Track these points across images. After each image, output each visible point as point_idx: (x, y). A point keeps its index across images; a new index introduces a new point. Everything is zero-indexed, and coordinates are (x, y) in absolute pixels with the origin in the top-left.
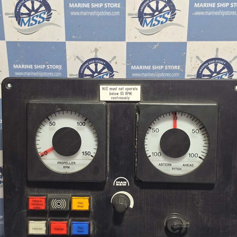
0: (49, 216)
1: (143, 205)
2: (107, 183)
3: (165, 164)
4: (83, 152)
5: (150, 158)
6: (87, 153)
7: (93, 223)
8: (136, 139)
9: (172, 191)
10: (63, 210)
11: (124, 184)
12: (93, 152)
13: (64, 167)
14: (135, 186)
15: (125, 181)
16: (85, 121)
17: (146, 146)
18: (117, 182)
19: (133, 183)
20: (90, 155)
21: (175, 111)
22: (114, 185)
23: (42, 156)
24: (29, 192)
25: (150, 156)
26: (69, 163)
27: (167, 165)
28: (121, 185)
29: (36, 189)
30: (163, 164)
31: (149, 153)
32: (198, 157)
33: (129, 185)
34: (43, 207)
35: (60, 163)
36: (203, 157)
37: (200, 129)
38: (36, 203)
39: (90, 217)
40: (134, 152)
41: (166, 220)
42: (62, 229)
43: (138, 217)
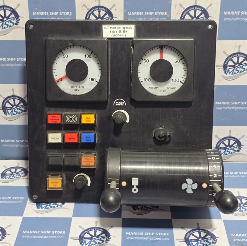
0: (64, 130)
1: (137, 121)
2: (109, 103)
4: (90, 79)
5: (141, 83)
6: (93, 79)
7: (98, 135)
8: (131, 68)
9: (159, 109)
10: (75, 124)
12: (98, 78)
13: (75, 90)
14: (130, 106)
15: (123, 101)
16: (91, 54)
17: (138, 74)
18: (116, 103)
19: (129, 103)
20: (95, 81)
21: (161, 45)
22: (114, 105)
23: (58, 81)
24: (48, 110)
25: (142, 81)
26: (79, 87)
27: (155, 88)
28: (119, 105)
29: (53, 109)
30: (152, 88)
31: (141, 79)
32: (179, 81)
33: (125, 105)
34: (59, 122)
35: (72, 87)
36: (183, 82)
37: (181, 59)
38: (53, 118)
39: (96, 130)
40: (129, 78)
41: (154, 131)
42: (74, 139)
43: (133, 129)
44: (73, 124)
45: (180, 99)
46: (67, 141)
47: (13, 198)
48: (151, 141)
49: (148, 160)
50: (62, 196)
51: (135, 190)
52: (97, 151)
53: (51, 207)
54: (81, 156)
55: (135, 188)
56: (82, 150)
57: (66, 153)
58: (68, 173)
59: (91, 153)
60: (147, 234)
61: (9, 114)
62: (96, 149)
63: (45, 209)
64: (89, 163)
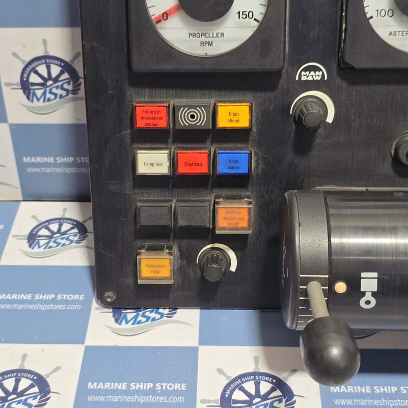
0: (174, 142)
1: (353, 117)
2: (284, 76)
3: (401, 33)
4: (239, 13)
5: (371, 21)
6: (247, 13)
7: (256, 154)
10: (201, 128)
11: (317, 77)
12: (259, 12)
13: (202, 43)
14: (338, 80)
15: (320, 70)
18: (303, 73)
19: (335, 73)
20: (253, 18)
22: (297, 79)
23: (159, 21)
24: (134, 96)
25: (371, 17)
26: (211, 35)
27: (405, 34)
28: (310, 78)
29: (147, 91)
30: (397, 33)
31: (370, 11)
33: (326, 79)
34: (163, 124)
35: (194, 35)
38: (149, 115)
39: (250, 143)
40: (339, 10)
41: (395, 144)
42: (199, 165)
43: (341, 139)
44: (196, 128)
46: (182, 169)
47: (59, 297)
49: (399, 224)
50: (171, 295)
52: (252, 192)
53: (148, 318)
54: (217, 206)
55: (368, 297)
56: (217, 192)
57: (179, 198)
58: (185, 242)
59: (240, 197)
60: (379, 389)
61: (38, 100)
62: (250, 187)
63: (133, 324)
64: (236, 221)
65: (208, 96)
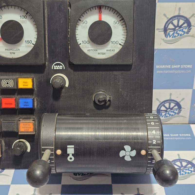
0: (1, 95)
1: (76, 85)
2: (47, 68)
3: (92, 50)
4: (26, 41)
5: (80, 45)
6: (29, 41)
7: (37, 100)
8: (69, 30)
9: (99, 72)
10: (11, 88)
11: (61, 68)
12: (34, 41)
13: (11, 53)
14: (69, 69)
15: (61, 65)
16: (26, 15)
17: (77, 36)
18: (55, 66)
19: (68, 66)
20: (32, 43)
21: (99, 5)
22: (52, 69)
25: (80, 44)
26: (14, 50)
27: (94, 51)
28: (58, 68)
30: (91, 50)
31: (79, 42)
32: (119, 44)
33: (64, 69)
35: (7, 50)
36: (123, 44)
37: (120, 21)
39: (34, 95)
40: (68, 41)
41: (94, 96)
42: (11, 104)
43: (72, 94)
44: (9, 88)
45: (120, 62)
46: (4, 106)
48: (92, 106)
50: (1, 163)
51: (71, 158)
52: (36, 116)
54: (19, 122)
55: (71, 156)
56: (20, 116)
57: (4, 119)
58: (7, 139)
59: (30, 118)
62: (35, 114)
64: (27, 129)
65: (15, 75)
